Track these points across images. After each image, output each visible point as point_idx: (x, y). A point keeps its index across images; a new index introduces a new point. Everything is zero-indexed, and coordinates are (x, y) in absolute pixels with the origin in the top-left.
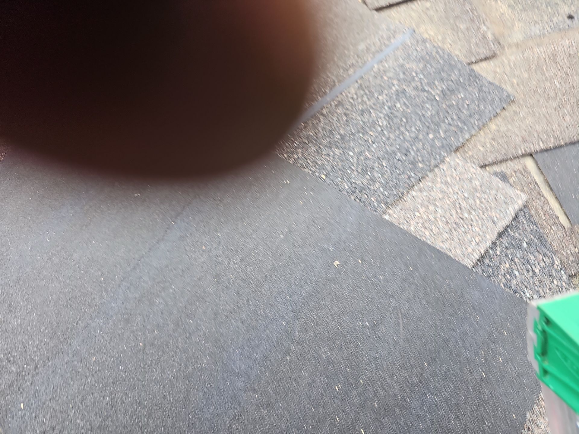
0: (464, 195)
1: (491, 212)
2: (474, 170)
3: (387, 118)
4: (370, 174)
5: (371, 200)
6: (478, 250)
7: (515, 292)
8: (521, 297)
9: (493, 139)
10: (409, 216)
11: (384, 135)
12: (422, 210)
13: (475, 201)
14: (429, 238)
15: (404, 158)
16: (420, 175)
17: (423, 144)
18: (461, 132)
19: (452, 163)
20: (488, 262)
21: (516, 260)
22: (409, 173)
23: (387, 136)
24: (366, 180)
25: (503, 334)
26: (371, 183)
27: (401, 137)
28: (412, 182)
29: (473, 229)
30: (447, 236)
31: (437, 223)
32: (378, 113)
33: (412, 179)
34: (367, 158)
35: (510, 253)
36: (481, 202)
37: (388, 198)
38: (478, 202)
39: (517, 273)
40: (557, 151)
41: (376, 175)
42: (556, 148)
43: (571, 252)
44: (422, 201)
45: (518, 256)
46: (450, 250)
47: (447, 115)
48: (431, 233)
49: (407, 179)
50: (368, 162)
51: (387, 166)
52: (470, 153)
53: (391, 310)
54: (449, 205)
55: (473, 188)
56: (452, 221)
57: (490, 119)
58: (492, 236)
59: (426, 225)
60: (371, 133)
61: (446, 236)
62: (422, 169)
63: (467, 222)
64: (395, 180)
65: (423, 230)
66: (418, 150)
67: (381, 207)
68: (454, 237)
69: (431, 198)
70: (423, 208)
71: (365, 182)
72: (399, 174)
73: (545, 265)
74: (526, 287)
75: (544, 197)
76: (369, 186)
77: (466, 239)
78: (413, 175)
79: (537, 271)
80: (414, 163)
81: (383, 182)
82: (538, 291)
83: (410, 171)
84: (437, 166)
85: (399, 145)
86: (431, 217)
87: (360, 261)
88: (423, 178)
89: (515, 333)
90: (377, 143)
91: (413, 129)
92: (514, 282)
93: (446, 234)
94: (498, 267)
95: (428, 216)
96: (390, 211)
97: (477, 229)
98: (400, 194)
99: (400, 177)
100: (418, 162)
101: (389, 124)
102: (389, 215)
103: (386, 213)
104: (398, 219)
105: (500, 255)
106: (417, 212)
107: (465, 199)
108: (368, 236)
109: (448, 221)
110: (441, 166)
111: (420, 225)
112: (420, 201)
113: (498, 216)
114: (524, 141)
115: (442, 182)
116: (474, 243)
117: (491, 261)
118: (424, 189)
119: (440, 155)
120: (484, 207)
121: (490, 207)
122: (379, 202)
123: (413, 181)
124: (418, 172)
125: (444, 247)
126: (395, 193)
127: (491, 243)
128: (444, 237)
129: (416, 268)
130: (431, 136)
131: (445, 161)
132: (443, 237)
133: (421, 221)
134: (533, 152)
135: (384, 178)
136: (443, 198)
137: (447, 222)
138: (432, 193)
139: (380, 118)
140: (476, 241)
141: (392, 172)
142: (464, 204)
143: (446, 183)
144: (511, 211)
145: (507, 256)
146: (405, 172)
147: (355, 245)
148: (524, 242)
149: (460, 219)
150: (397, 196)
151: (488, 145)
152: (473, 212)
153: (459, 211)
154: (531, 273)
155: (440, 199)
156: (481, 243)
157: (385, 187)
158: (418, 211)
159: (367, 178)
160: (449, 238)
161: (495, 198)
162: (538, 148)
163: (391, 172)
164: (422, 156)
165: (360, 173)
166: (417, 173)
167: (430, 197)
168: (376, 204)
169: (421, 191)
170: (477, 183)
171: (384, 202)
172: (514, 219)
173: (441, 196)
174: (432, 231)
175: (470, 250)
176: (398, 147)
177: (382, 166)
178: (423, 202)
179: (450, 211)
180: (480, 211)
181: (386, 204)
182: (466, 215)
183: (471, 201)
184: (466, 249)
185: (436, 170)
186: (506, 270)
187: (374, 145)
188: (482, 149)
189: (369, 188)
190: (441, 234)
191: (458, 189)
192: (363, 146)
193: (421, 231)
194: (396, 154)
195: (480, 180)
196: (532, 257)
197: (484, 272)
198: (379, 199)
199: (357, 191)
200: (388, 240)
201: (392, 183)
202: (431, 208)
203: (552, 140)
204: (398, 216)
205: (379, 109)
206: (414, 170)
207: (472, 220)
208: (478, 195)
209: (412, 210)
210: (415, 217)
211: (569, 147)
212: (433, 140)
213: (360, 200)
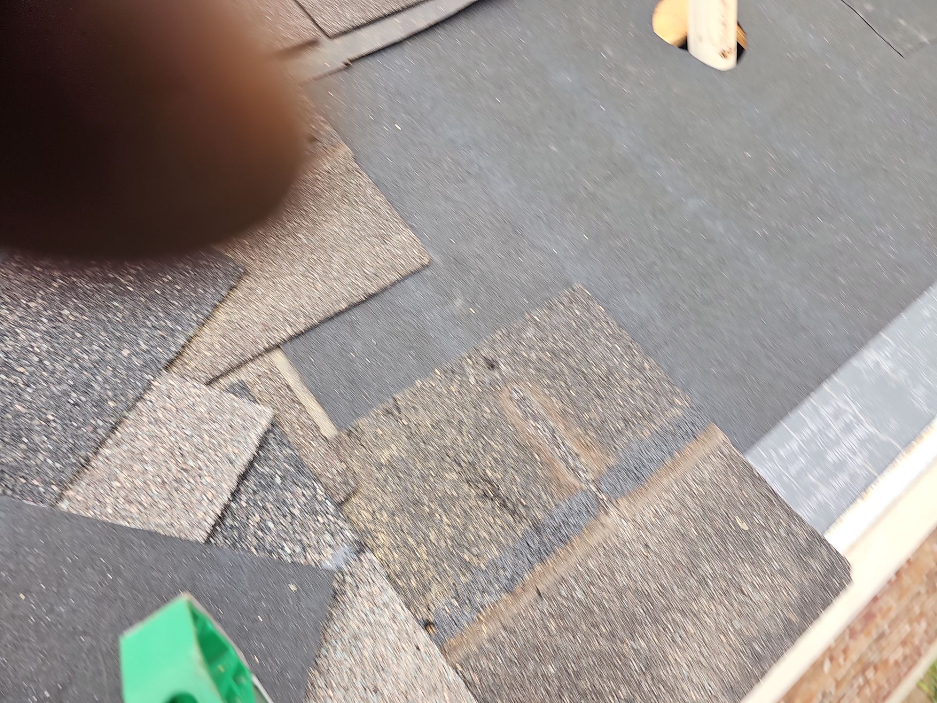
0: (185, 433)
1: (226, 447)
2: (196, 390)
3: (48, 338)
4: (26, 440)
5: (33, 485)
6: (213, 511)
7: (270, 552)
8: (280, 558)
9: (224, 336)
10: (102, 492)
11: (45, 369)
12: (122, 476)
13: (202, 438)
14: (138, 516)
15: (83, 399)
16: (112, 420)
17: (114, 369)
18: (173, 336)
19: (163, 387)
20: (231, 522)
21: (269, 506)
22: (93, 422)
23: (51, 368)
24: (20, 452)
25: (257, 621)
26: (31, 456)
27: (76, 366)
28: (100, 435)
29: (203, 481)
30: (166, 504)
31: (147, 490)
32: (30, 331)
33: (99, 431)
34: (18, 415)
35: (260, 498)
36: (211, 436)
37: (63, 472)
38: (206, 437)
39: (271, 525)
40: (312, 333)
41: (36, 439)
42: (308, 330)
43: (337, 471)
44: (121, 461)
45: (272, 500)
46: (172, 525)
47: (147, 312)
48: (140, 508)
49: (92, 432)
50: (22, 420)
51: (56, 420)
52: (193, 364)
53: (84, 655)
54: (163, 455)
55: (199, 419)
56: (171, 479)
57: (216, 307)
58: (229, 484)
59: (131, 497)
60: (21, 369)
61: (163, 504)
62: (114, 410)
63: (193, 473)
64: (71, 440)
65: (127, 506)
66: (106, 381)
67: (52, 491)
68: (176, 502)
69: (136, 451)
70: (124, 471)
71: (19, 455)
72: (79, 428)
73: (306, 501)
74: (285, 540)
75: (300, 404)
76: (27, 462)
77: (193, 499)
78: (101, 423)
79: (296, 512)
80: (100, 403)
81: (51, 448)
82: (300, 541)
83: (95, 418)
84: (139, 398)
85: (73, 379)
86: (138, 483)
87: (22, 596)
88: (119, 423)
89: (273, 612)
90: (35, 384)
91: (95, 347)
92: (269, 538)
93: (163, 502)
94: (246, 526)
95: (133, 482)
96: (70, 493)
97: (209, 479)
98: (82, 461)
99: (80, 432)
100: (108, 399)
101: (53, 347)
102: (69, 499)
103: (63, 497)
104: (84, 502)
105: (246, 507)
106: (115, 480)
107: (188, 438)
108: (30, 547)
109: (165, 480)
110: (146, 397)
111: (121, 500)
112: (119, 462)
113: (236, 451)
114: (266, 328)
115: (151, 423)
116: (205, 503)
117: (234, 519)
118: (123, 440)
119: (142, 379)
120: (215, 442)
121: (225, 441)
122: (47, 484)
123: (101, 433)
124: (109, 416)
125: (163, 523)
126: (74, 461)
127: (229, 494)
128: (161, 507)
129: (117, 572)
130: (126, 352)
131: (152, 387)
132: (159, 508)
133: (122, 493)
134: (280, 343)
135: (52, 442)
136: (155, 446)
137: (164, 482)
138: (138, 444)
139: (35, 340)
140: (208, 499)
141: (65, 426)
142: (187, 447)
143: (157, 420)
144: (254, 439)
145: (256, 504)
146: (87, 421)
147: (10, 571)
148: (277, 475)
149: (182, 471)
150: (77, 466)
151: (218, 347)
152: (201, 456)
153: (180, 459)
154: (289, 518)
155: (149, 449)
156: (215, 498)
157: (55, 455)
158: (117, 479)
159: (21, 450)
160: (168, 507)
161: (231, 426)
162: (284, 336)
163: (64, 428)
164: (114, 389)
165: (8, 444)
166: (107, 419)
167: (133, 450)
168: (42, 490)
169: (117, 445)
170: (203, 409)
171: (55, 481)
172: (260, 447)
173: (150, 445)
174: (141, 504)
175: (200, 514)
176: (72, 383)
177: (47, 421)
178: (123, 463)
179: (166, 464)
180: (211, 451)
181: (61, 484)
182: (191, 463)
183: (196, 440)
184: (195, 514)
185: (139, 404)
186: (256, 525)
187: (29, 390)
188: (208, 354)
189: (27, 465)
190: (156, 504)
191: (175, 426)
192: (10, 394)
193: (124, 509)
194: (69, 396)
195: (207, 404)
196: (289, 495)
197: (226, 539)
198: (47, 479)
199: (7, 476)
200: (67, 544)
201: (66, 446)
202: (137, 467)
203: (302, 320)
204: (84, 498)
205: (32, 325)
206: (101, 415)
207: (200, 469)
208: (206, 427)
209: (107, 480)
210: (113, 489)
211: (326, 325)
212: (129, 358)
213: (13, 490)
